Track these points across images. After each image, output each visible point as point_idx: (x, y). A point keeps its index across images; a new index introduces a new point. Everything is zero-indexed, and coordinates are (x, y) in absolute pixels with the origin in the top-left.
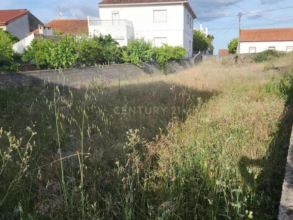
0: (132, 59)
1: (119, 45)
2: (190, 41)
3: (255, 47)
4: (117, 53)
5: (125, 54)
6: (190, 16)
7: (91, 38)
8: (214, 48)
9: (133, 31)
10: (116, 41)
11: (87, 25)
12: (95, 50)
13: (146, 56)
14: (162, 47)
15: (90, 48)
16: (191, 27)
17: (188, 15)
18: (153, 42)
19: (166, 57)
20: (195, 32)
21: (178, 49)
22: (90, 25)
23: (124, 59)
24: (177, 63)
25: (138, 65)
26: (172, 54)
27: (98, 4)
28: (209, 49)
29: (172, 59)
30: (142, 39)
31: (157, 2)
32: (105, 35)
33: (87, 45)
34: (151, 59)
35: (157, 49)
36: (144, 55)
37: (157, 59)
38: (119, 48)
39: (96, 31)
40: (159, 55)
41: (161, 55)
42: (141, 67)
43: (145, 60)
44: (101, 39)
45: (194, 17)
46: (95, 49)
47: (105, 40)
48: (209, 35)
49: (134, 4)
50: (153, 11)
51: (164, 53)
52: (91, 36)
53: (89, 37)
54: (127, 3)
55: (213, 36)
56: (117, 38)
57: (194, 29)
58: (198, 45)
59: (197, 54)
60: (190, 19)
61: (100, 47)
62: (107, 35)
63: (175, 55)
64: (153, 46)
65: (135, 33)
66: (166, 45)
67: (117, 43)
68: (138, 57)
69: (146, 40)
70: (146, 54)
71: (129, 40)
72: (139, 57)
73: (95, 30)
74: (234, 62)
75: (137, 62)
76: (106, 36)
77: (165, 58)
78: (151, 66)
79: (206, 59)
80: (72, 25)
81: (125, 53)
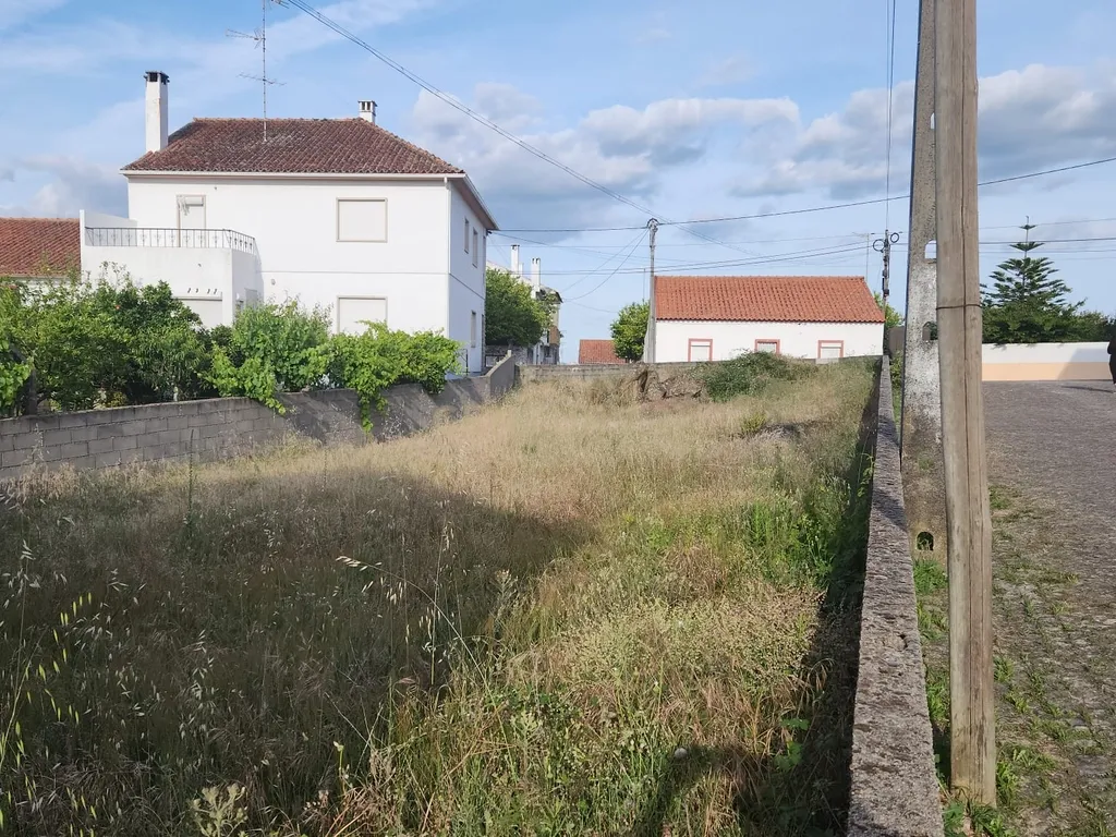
0: (249, 378)
1: (200, 323)
2: (474, 314)
3: (711, 341)
4: (190, 357)
5: (220, 363)
6: (474, 224)
7: (91, 292)
8: (561, 336)
9: (258, 272)
10: (188, 310)
11: (75, 242)
12: (100, 348)
13: (303, 370)
14: (366, 334)
15: (81, 340)
16: (478, 259)
17: (467, 222)
18: (333, 316)
19: (383, 373)
20: (493, 277)
21: (430, 343)
22: (86, 244)
23: (219, 382)
24: (423, 396)
25: (271, 402)
26: (405, 362)
27: (124, 166)
28: (544, 339)
29: (404, 380)
30: (290, 304)
31: (354, 172)
32: (145, 286)
33: (71, 329)
34: (326, 380)
35: (350, 342)
36: (295, 367)
37: (346, 382)
38: (201, 336)
39: (110, 265)
40: (354, 365)
41: (362, 365)
42: (283, 410)
43: (298, 384)
44: (128, 300)
45: (490, 227)
46: (101, 342)
47: (143, 306)
48: (542, 292)
49: (264, 174)
50: (335, 202)
51: (374, 359)
52: (89, 286)
53: (81, 289)
54: (239, 169)
55: (557, 294)
56: (193, 294)
57: (491, 266)
58: (503, 327)
59: (501, 362)
60: (475, 233)
61: (121, 335)
62: (155, 285)
63: (418, 364)
64: (333, 330)
65: (266, 278)
66: (380, 328)
67: (193, 317)
68: (272, 376)
69: (307, 308)
70: (304, 361)
71: (239, 304)
72: (276, 372)
73: (106, 264)
74: (635, 391)
75: (269, 392)
76: (150, 288)
77: (379, 376)
78: (324, 406)
79: (533, 377)
80: (17, 240)
81: (221, 361)
